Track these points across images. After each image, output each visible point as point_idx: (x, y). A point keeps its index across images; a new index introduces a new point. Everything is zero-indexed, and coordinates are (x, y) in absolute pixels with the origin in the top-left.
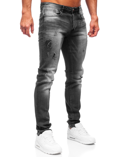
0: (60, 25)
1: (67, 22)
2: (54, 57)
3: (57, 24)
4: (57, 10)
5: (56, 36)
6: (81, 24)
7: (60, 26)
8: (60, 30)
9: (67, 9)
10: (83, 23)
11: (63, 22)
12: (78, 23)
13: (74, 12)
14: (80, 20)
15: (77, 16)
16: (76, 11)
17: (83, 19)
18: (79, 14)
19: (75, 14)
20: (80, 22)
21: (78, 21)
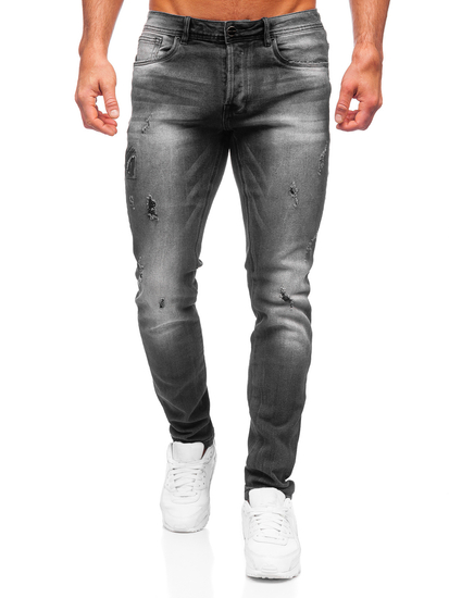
0: (163, 93)
1: (200, 80)
2: (153, 213)
3: (153, 90)
4: (165, 37)
5: (148, 133)
6: (280, 85)
7: (166, 97)
8: (165, 112)
9: (202, 29)
10: (291, 79)
11: (180, 80)
12: (258, 82)
13: (233, 40)
14: (278, 70)
15: (256, 55)
16: (247, 33)
17: (298, 66)
18: (268, 45)
19: (241, 46)
20: (276, 76)
21: (261, 72)
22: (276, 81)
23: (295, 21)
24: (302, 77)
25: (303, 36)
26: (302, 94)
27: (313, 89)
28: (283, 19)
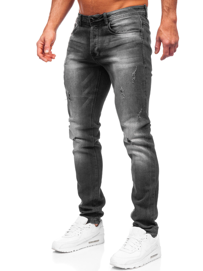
0: (71, 48)
1: (83, 42)
2: (70, 99)
3: (69, 46)
4: (77, 24)
5: (67, 64)
6: (111, 43)
8: (72, 56)
9: (84, 20)
10: (116, 40)
11: (76, 42)
12: (103, 42)
13: (93, 24)
14: (111, 36)
15: (102, 30)
16: (97, 21)
17: (119, 33)
18: (106, 25)
19: (96, 26)
20: (110, 39)
21: (104, 37)
22: (110, 41)
23: (120, 13)
24: (121, 38)
25: (124, 19)
26: (121, 47)
27: (126, 43)
28: (114, 13)
